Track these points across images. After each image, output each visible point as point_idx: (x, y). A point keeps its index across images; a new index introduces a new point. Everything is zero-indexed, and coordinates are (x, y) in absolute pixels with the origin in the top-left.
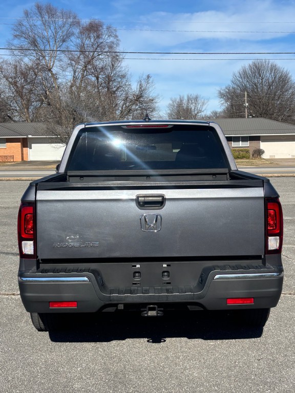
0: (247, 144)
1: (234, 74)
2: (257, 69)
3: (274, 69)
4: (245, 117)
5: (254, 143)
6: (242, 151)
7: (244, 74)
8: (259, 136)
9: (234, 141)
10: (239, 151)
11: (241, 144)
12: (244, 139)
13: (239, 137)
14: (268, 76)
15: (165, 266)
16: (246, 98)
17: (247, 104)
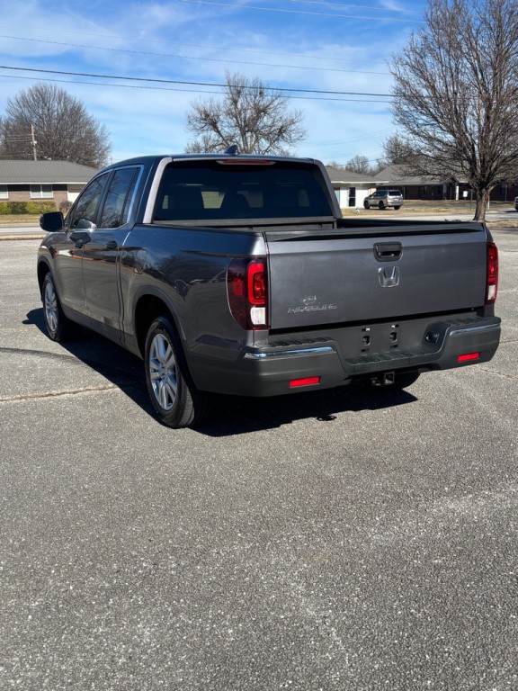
0: (50, 195)
1: (10, 101)
2: (41, 97)
3: (62, 97)
4: (33, 159)
5: (60, 194)
6: (46, 204)
7: (24, 102)
8: (66, 185)
9: (33, 191)
10: (41, 204)
11: (42, 195)
12: (47, 188)
13: (39, 185)
14: (56, 107)
15: (393, 326)
16: (33, 134)
17: (35, 142)
